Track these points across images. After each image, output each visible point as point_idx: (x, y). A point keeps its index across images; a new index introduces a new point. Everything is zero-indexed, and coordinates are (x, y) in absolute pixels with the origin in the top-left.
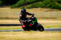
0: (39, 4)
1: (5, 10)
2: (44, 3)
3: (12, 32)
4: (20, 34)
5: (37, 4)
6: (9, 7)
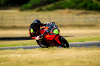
3: (22, 50)
5: (63, 3)
6: (16, 9)
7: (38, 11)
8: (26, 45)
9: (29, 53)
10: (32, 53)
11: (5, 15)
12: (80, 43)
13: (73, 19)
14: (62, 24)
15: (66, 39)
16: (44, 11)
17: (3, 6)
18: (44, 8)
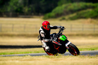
0: (89, 12)
1: (34, 22)
2: (95, 11)
3: (29, 57)
4: (39, 60)
5: (85, 13)
6: (40, 18)
7: (61, 20)
8: (38, 52)
9: (35, 60)
10: (38, 60)
11: (29, 23)
12: (90, 51)
13: (94, 28)
14: (84, 33)
15: (78, 47)
16: (67, 20)
17: (27, 15)
18: (67, 17)
